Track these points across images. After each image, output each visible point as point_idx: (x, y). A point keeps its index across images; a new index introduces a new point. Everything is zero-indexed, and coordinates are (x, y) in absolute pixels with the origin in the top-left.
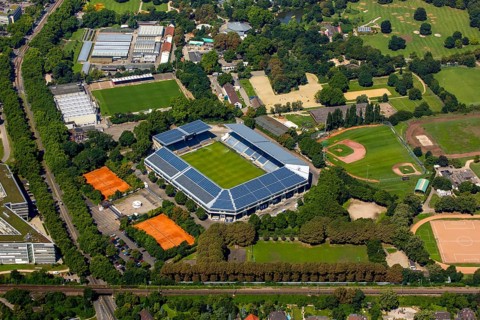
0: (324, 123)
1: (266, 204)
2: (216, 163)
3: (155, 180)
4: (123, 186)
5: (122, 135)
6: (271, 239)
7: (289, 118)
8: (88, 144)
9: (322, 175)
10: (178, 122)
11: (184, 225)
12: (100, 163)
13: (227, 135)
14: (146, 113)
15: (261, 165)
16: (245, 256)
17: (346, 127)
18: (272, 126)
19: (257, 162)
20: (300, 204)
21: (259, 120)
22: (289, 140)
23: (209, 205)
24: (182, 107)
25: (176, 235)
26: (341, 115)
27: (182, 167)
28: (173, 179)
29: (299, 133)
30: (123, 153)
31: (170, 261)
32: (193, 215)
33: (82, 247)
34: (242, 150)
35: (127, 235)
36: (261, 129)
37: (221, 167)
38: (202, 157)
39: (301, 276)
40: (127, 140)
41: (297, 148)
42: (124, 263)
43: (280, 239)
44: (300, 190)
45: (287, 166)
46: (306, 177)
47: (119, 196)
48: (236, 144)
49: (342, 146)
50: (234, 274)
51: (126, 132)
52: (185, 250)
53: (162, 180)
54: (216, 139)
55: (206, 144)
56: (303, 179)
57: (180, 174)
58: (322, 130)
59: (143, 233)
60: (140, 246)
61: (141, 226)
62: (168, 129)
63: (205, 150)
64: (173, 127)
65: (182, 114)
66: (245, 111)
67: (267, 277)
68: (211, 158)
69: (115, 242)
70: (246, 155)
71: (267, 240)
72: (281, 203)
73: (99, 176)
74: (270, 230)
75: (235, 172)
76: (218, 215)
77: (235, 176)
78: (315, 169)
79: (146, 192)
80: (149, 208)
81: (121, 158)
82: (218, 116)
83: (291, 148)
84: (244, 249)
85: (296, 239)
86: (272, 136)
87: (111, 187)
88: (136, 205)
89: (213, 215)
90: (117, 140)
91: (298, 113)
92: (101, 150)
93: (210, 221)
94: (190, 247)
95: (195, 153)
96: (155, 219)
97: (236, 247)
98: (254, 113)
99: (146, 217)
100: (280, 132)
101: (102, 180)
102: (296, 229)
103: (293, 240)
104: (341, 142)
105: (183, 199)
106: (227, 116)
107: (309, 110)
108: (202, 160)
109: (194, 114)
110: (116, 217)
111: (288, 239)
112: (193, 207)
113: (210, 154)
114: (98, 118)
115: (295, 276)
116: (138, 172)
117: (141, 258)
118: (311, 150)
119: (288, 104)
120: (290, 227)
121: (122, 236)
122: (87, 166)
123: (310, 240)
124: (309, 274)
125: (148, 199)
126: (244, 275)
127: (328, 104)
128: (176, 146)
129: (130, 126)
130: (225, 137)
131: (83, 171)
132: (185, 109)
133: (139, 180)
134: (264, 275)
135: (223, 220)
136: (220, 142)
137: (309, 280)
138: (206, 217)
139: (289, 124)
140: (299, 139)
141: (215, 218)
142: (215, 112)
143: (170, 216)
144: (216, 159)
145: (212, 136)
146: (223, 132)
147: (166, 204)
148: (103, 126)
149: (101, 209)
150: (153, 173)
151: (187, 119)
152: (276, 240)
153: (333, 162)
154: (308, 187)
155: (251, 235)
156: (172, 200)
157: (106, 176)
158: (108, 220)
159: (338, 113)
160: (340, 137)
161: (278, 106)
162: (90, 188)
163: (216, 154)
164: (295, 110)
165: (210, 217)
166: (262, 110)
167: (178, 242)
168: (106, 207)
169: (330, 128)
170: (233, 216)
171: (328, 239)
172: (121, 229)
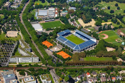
0: (98, 30)
1: (87, 48)
3: (59, 43)
4: (52, 45)
5: (50, 33)
6: (89, 56)
7: (89, 29)
8: (42, 36)
9: (99, 41)
10: (62, 30)
11: (68, 53)
12: (45, 40)
13: (75, 33)
14: (54, 28)
15: (84, 40)
16: (84, 60)
17: (103, 31)
18: (85, 31)
19: (83, 39)
20: (95, 48)
21: (82, 29)
22: (90, 34)
23: (74, 48)
25: (66, 56)
27: (66, 40)
28: (64, 43)
29: (92, 32)
30: (50, 37)
31: (66, 61)
32: (70, 51)
33: (45, 58)
34: (79, 36)
35: (55, 56)
36: (82, 31)
37: (74, 40)
38: (70, 38)
39: (98, 64)
40: (51, 34)
41: (92, 36)
42: (55, 62)
43: (91, 56)
44: (94, 45)
45: (91, 39)
47: (51, 47)
48: (77, 35)
49: (102, 35)
50: (82, 64)
52: (69, 59)
53: (61, 43)
54: (72, 34)
56: (95, 42)
57: (65, 42)
58: (97, 31)
59: (59, 55)
60: (58, 58)
61: (58, 54)
63: (70, 36)
64: (61, 31)
65: (63, 28)
66: (78, 27)
67: (90, 64)
68: (71, 38)
71: (88, 56)
72: (90, 48)
73: (45, 43)
74: (89, 54)
75: (78, 41)
76: (76, 51)
77: (78, 42)
78: (97, 40)
79: (57, 46)
80: (59, 50)
81: (50, 38)
82: (72, 29)
83: (90, 36)
84: (83, 58)
85: (95, 56)
86: (85, 33)
87: (49, 45)
88: (55, 49)
89: (75, 51)
90: (48, 34)
91: (91, 28)
92: (45, 36)
93: (74, 53)
94: (70, 58)
95: (67, 37)
96: (60, 52)
97: (81, 58)
98: (80, 28)
99: (58, 52)
100: (87, 32)
102: (95, 54)
103: (94, 56)
104: (102, 34)
105: (67, 47)
106: (74, 29)
107: (93, 27)
108: (70, 39)
109: (66, 28)
110: (51, 52)
111: (93, 56)
112: (69, 49)
113: (71, 37)
115: (97, 64)
116: (55, 42)
117: (59, 61)
118: (96, 36)
119: (88, 26)
120: (93, 53)
121: (53, 56)
122: (42, 40)
123: (99, 56)
124: (100, 63)
125: (58, 48)
126: (85, 64)
127: (98, 26)
128: (63, 35)
129: (51, 31)
130: (74, 33)
131: (41, 42)
132: (64, 27)
133: (55, 43)
134: (89, 64)
135: (77, 52)
136: (73, 35)
137: (100, 65)
138: (73, 52)
140: (92, 33)
142: (71, 28)
143: (64, 51)
144: (73, 38)
145: (71, 33)
147: (63, 49)
148: (44, 31)
149: (47, 50)
150: (59, 42)
151: (64, 30)
152: (90, 56)
153: (101, 39)
154: (96, 44)
155: (85, 55)
156: (64, 48)
157: (47, 43)
159: (101, 27)
161: (86, 26)
162: (44, 45)
163: (72, 37)
164: (90, 27)
165: (74, 51)
166: (82, 27)
167: (67, 57)
168: (49, 49)
169: (99, 31)
170: (79, 51)
171: (103, 56)
172: (53, 54)
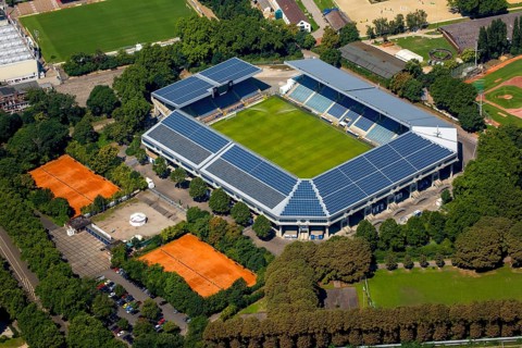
0: (473, 48)
1: (383, 204)
2: (277, 135)
3: (165, 174)
4: (107, 188)
5: (93, 94)
6: (400, 265)
7: (404, 44)
8: (29, 117)
9: (482, 144)
10: (193, 65)
11: (232, 251)
12: (58, 149)
13: (291, 82)
14: (130, 52)
15: (363, 134)
16: (356, 300)
17: (514, 54)
18: (374, 59)
19: (353, 128)
20: (447, 200)
21: (347, 51)
22: (409, 85)
23: (278, 210)
24: (201, 34)
25: (219, 271)
26: (504, 32)
27: (217, 144)
28: (202, 168)
29: (426, 70)
30: (98, 128)
31: (215, 318)
32: (248, 231)
33: (46, 302)
34: (324, 108)
35: (128, 276)
36: (353, 67)
37: (288, 142)
38: (249, 125)
39: (468, 328)
40: (103, 104)
41: (428, 97)
42: (129, 328)
43: (417, 264)
44: (444, 174)
45: (416, 130)
46: (454, 148)
47: (101, 206)
48: (309, 98)
49: (510, 90)
50: (342, 332)
51: (99, 89)
52: (241, 296)
53: (180, 172)
54: (271, 91)
55: (252, 102)
56: (446, 151)
57: (213, 158)
58: (471, 61)
59: (158, 270)
60: (154, 295)
61: (152, 258)
62: (176, 78)
63: (251, 113)
64: (186, 75)
65: (202, 50)
66: (318, 35)
67: (404, 334)
68: (265, 127)
69: (106, 290)
70: (331, 118)
71: (394, 268)
72: (410, 200)
73: (56, 173)
74: (396, 249)
75: (315, 150)
76: (296, 228)
77: (314, 156)
78: (465, 134)
79: (152, 197)
80: (161, 225)
81: (95, 137)
82: (269, 47)
83: (415, 99)
84: (352, 288)
85: (448, 262)
86: (376, 79)
87: (82, 191)
88: (136, 221)
89: (285, 229)
90: (83, 105)
91: (419, 33)
92: (56, 123)
93: (280, 242)
94: (249, 291)
95: (233, 120)
96: (175, 245)
97: (336, 284)
98: (337, 38)
99: (158, 241)
100: (391, 72)
101: (64, 178)
102: (446, 244)
103: (442, 265)
104: (508, 83)
105: (226, 205)
106: (284, 47)
107: (440, 28)
108: (249, 131)
109: (222, 47)
110: (101, 245)
111: (432, 263)
112: (246, 217)
113: (263, 119)
114: (41, 68)
115: (458, 328)
116: (131, 161)
117: (159, 316)
118: (457, 102)
119: (400, 17)
120: (432, 243)
121: (117, 278)
122: (34, 156)
123: (476, 263)
124: (483, 323)
125: (158, 208)
126: (361, 332)
127: (474, 14)
128: (197, 108)
129: (106, 78)
130: (287, 87)
131: (26, 166)
132: (206, 40)
133: (136, 175)
134: (397, 330)
135: (304, 237)
136: (279, 98)
137: (483, 335)
138: (271, 236)
139: (406, 55)
140: (429, 81)
141: (290, 235)
142: (263, 42)
143: (204, 237)
144: (275, 128)
145: (264, 86)
146: (282, 79)
147: (194, 216)
148: (52, 80)
149: (70, 232)
150: (160, 160)
151: (209, 58)
152: (410, 266)
153: (498, 119)
154: (457, 167)
155: (363, 260)
156: (204, 206)
157: (70, 172)
158: (87, 251)
159: (499, 28)
160: (505, 73)
161: (380, 23)
162: (46, 196)
163: (273, 119)
164: (412, 28)
165: (279, 233)
166: (349, 33)
167: (226, 282)
168: (80, 228)
169: (485, 58)
170: (323, 228)
171: (508, 259)
172: (115, 267)
